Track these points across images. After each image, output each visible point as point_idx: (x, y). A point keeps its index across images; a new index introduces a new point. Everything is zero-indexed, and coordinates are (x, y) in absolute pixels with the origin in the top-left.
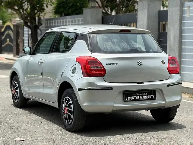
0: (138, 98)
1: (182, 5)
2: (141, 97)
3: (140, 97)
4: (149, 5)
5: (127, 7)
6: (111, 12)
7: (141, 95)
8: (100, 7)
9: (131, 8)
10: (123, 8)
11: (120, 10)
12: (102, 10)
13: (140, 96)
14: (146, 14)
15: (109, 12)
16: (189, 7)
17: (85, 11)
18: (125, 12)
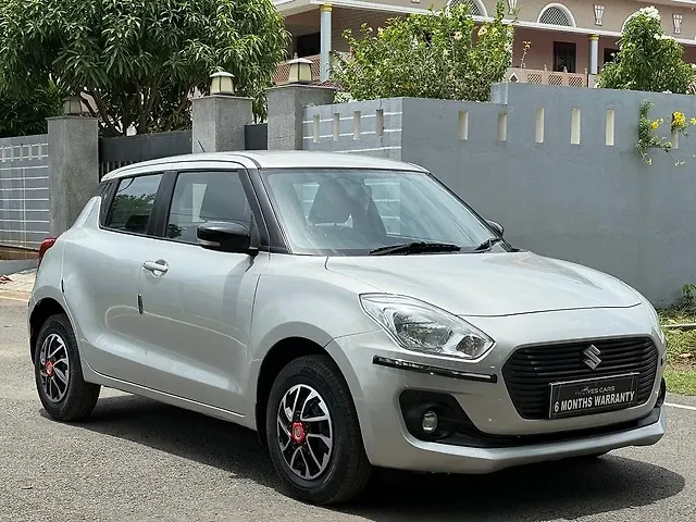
1: (301, 114)
4: (220, 111)
5: (167, 114)
6: (125, 130)
8: (93, 114)
9: (177, 117)
10: (156, 117)
11: (147, 124)
12: (99, 123)
14: (214, 134)
15: (120, 128)
16: (317, 117)
17: (51, 123)
18: (163, 129)
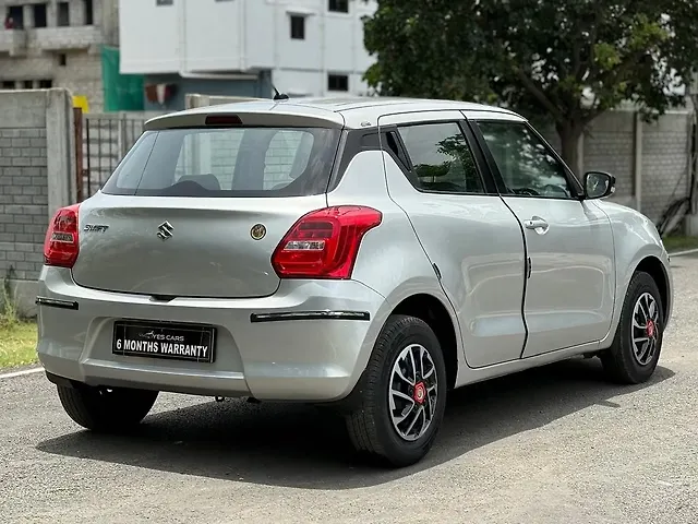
0: (152, 347)
2: (164, 348)
3: (159, 347)
7: (165, 341)
13: (159, 342)
